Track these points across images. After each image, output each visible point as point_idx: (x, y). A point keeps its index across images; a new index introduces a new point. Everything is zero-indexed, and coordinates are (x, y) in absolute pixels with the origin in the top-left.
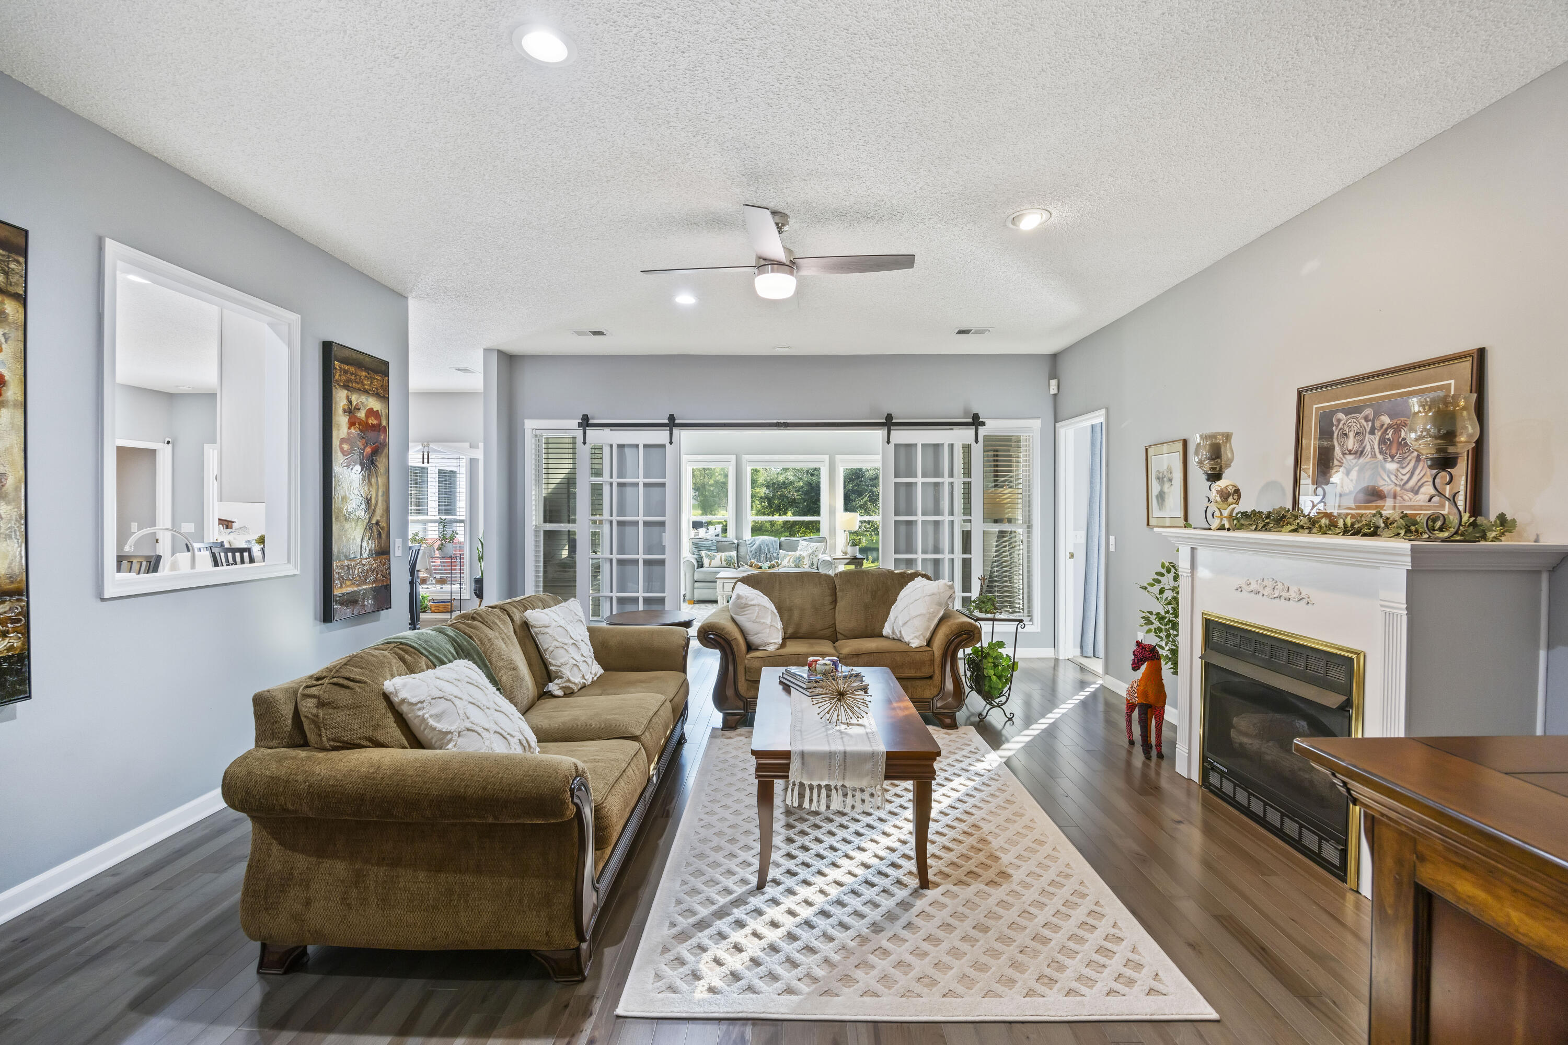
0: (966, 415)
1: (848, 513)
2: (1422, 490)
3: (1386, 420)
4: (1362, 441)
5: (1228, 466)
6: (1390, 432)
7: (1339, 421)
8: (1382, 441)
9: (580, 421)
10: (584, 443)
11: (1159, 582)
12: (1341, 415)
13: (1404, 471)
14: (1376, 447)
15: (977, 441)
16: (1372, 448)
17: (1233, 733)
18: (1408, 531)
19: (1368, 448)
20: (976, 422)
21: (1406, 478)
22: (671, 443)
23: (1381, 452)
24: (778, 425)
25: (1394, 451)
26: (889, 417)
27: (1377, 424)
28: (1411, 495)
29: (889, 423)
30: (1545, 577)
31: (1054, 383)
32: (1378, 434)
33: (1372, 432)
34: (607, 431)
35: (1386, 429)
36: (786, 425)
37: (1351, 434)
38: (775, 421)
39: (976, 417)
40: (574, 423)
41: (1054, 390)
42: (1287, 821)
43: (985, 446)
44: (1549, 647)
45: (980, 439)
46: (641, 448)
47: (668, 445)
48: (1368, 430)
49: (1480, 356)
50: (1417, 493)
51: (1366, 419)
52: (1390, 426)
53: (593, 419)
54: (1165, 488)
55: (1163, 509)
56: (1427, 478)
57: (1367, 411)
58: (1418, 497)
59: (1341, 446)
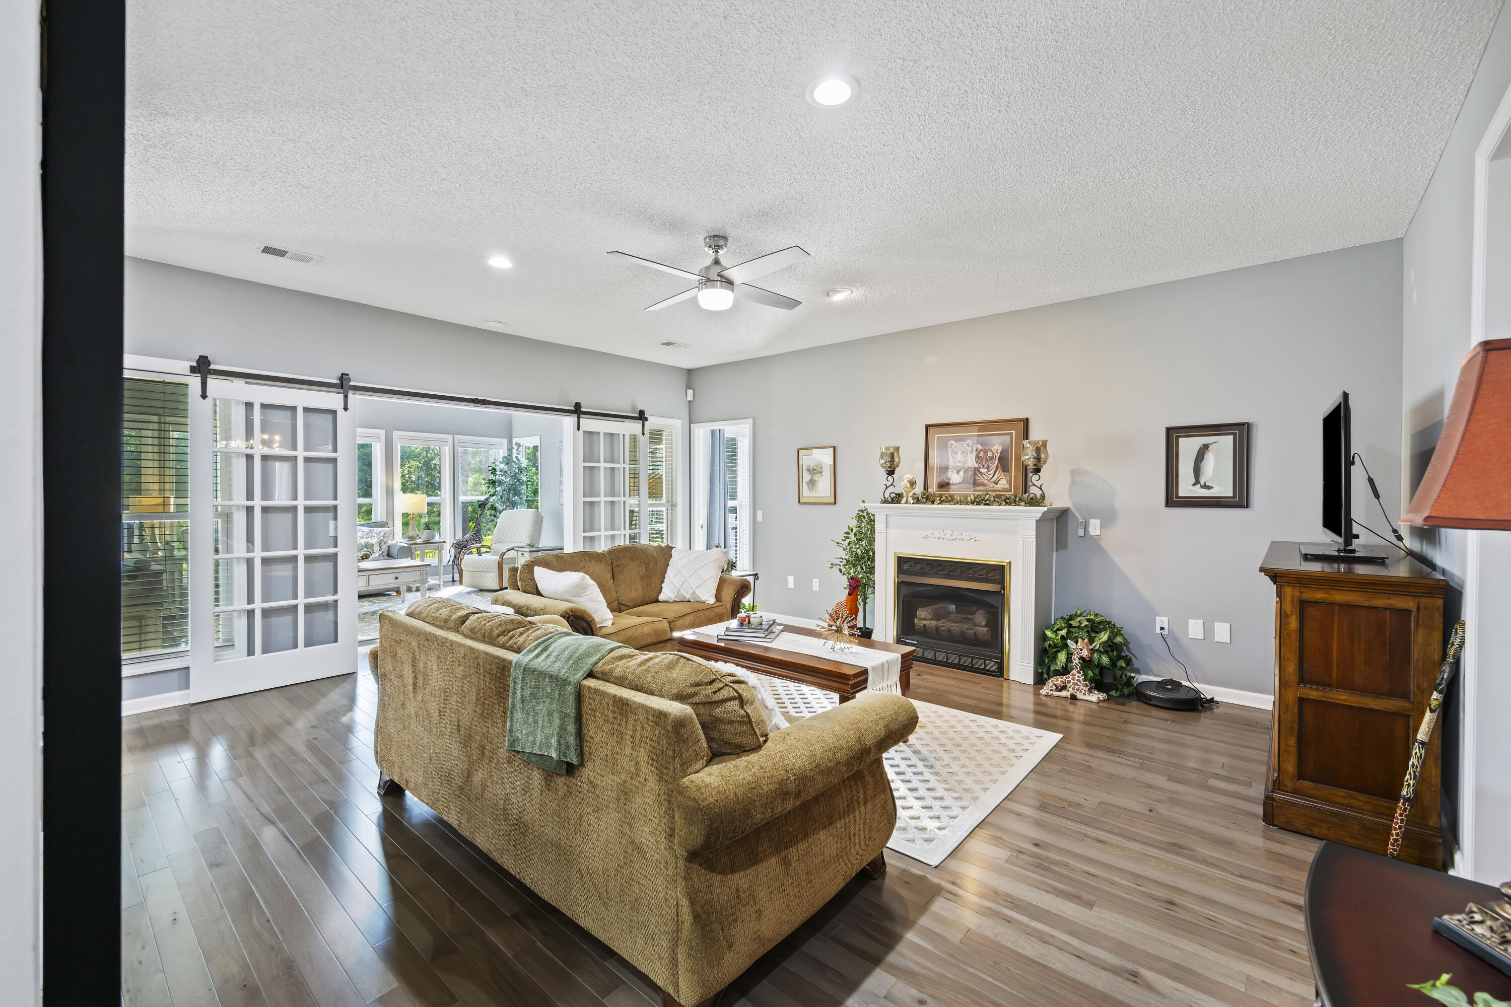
0: (633, 409)
1: (408, 495)
4: (966, 457)
5: (898, 466)
7: (952, 445)
9: (195, 364)
10: (204, 396)
11: (848, 538)
15: (643, 434)
17: (916, 621)
18: (1006, 503)
20: (642, 417)
21: (991, 476)
22: (346, 409)
24: (475, 401)
25: (984, 463)
26: (578, 406)
28: (994, 485)
29: (577, 410)
30: (1055, 521)
31: (690, 392)
34: (239, 383)
36: (484, 402)
37: (960, 452)
38: (473, 398)
39: (642, 413)
40: (183, 366)
41: (690, 398)
42: (963, 659)
43: (650, 438)
44: (1056, 551)
45: (647, 431)
46: (300, 413)
47: (341, 413)
48: (969, 451)
49: (1026, 422)
50: (997, 484)
51: (968, 445)
53: (215, 364)
54: (816, 478)
55: (814, 491)
56: (1002, 476)
57: (968, 442)
58: (998, 486)
59: (953, 458)
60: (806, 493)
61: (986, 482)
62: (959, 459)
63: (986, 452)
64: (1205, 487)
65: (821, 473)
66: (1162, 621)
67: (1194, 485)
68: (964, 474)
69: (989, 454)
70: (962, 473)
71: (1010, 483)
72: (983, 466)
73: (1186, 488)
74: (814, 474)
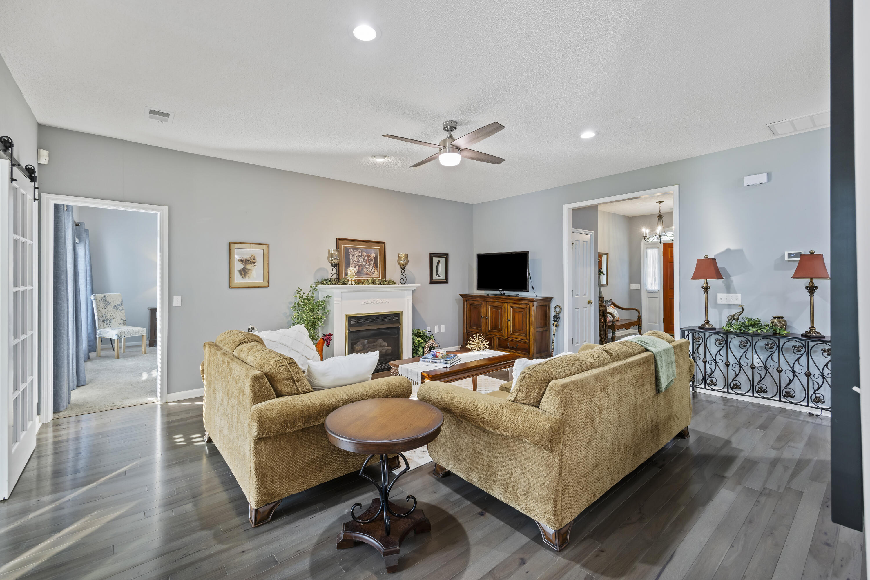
2: (375, 273)
3: (365, 254)
4: (359, 259)
6: (366, 257)
7: (351, 251)
8: (364, 259)
12: (352, 250)
13: (370, 268)
14: (363, 261)
16: (362, 261)
19: (360, 261)
21: (371, 270)
23: (364, 262)
27: (363, 255)
28: (372, 274)
31: (44, 153)
32: (363, 257)
33: (361, 256)
35: (365, 256)
37: (355, 256)
41: (44, 160)
48: (360, 256)
49: (384, 243)
50: (373, 274)
51: (359, 252)
52: (366, 256)
54: (249, 267)
55: (247, 277)
56: (376, 270)
57: (359, 250)
58: (374, 275)
59: (352, 259)
60: (238, 279)
61: (369, 272)
62: (355, 260)
63: (368, 257)
64: (439, 276)
65: (255, 263)
66: (429, 328)
67: (436, 275)
68: (358, 268)
69: (370, 258)
70: (357, 268)
71: (379, 273)
72: (367, 264)
73: (435, 277)
74: (247, 264)
